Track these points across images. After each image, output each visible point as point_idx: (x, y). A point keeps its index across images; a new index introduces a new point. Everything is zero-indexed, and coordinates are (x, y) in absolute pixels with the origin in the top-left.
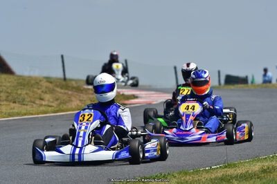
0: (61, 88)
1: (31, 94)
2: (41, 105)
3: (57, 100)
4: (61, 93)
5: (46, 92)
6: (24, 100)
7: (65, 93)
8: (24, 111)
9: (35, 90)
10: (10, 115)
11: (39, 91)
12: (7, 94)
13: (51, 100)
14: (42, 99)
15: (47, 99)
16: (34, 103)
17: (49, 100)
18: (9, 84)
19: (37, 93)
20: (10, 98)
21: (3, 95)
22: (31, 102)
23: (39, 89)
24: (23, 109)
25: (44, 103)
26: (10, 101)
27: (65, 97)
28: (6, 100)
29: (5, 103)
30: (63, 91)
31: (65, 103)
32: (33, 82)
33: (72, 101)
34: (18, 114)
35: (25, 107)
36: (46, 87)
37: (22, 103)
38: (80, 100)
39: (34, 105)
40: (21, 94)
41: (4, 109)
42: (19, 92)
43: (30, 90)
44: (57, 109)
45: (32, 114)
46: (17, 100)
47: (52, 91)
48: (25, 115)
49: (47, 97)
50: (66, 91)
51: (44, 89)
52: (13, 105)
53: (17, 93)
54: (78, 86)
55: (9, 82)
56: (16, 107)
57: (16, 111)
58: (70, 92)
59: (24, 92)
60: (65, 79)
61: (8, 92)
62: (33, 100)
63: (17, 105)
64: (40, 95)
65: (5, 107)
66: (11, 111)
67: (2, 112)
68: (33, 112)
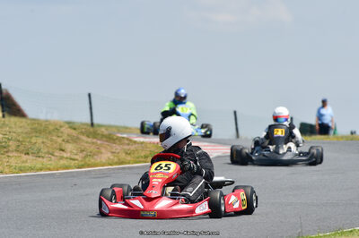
0: (88, 136)
1: (49, 143)
2: (62, 158)
3: (82, 151)
4: (87, 142)
5: (67, 141)
6: (39, 150)
7: (93, 143)
8: (39, 166)
9: (54, 138)
10: (21, 170)
11: (60, 140)
12: (17, 143)
13: (75, 151)
14: (63, 151)
15: (69, 150)
16: (53, 154)
17: (71, 152)
18: (19, 130)
19: (56, 142)
20: (22, 148)
21: (13, 145)
22: (48, 153)
23: (59, 137)
24: (38, 163)
25: (65, 155)
26: (21, 152)
27: (93, 148)
28: (17, 151)
29: (15, 154)
30: (89, 140)
31: (92, 155)
32: (51, 128)
33: (101, 153)
34: (31, 169)
35: (41, 159)
36: (68, 135)
37: (37, 154)
38: (113, 153)
39: (53, 158)
40: (35, 143)
41: (13, 162)
42: (34, 140)
43: (47, 138)
44: (83, 163)
45: (50, 170)
46: (30, 151)
47: (75, 140)
48: (41, 170)
49: (69, 147)
50: (95, 140)
51: (65, 137)
52: (25, 157)
53: (30, 142)
54: (110, 135)
55: (20, 127)
56: (30, 161)
57: (28, 165)
58: (99, 142)
59: (40, 140)
60: (92, 124)
61: (19, 141)
62: (51, 151)
63: (30, 157)
64: (60, 145)
65: (15, 160)
66: (23, 165)
67: (10, 166)
68: (52, 167)
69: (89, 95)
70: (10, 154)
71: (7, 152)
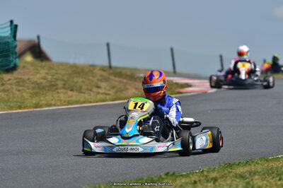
0: (115, 76)
1: (87, 82)
2: (99, 93)
3: (113, 88)
4: (115, 81)
5: (101, 81)
6: (81, 88)
7: (120, 82)
8: (82, 99)
9: (91, 78)
10: (69, 103)
11: (95, 79)
12: (63, 82)
13: (108, 88)
14: (99, 87)
15: (103, 87)
16: (91, 90)
17: (105, 89)
18: (63, 72)
19: (93, 81)
20: (67, 86)
21: (60, 83)
22: (88, 90)
23: (94, 77)
24: (81, 97)
25: (101, 91)
26: (67, 89)
27: (121, 86)
28: (64, 88)
29: (62, 90)
30: (117, 79)
31: (121, 91)
32: (87, 70)
33: (128, 89)
34: (77, 102)
35: (82, 95)
36: (101, 76)
37: (80, 90)
38: (136, 89)
39: (92, 93)
40: (77, 82)
41: (62, 96)
42: (75, 80)
43: (85, 78)
44: (114, 97)
45: (91, 102)
46: (74, 88)
47: (107, 80)
48: (84, 102)
49: (103, 85)
50: (121, 79)
51: (99, 77)
52: (70, 93)
53: (73, 81)
54: (132, 75)
55: (63, 70)
56: (75, 96)
57: (74, 99)
58: (125, 81)
59: (80, 80)
60: (110, 67)
61: (64, 80)
62: (90, 88)
63: (75, 93)
64: (96, 83)
65: (63, 95)
66: (71, 99)
67: (61, 100)
68: (92, 100)
69: (108, 45)
70: (59, 91)
71: (57, 89)
